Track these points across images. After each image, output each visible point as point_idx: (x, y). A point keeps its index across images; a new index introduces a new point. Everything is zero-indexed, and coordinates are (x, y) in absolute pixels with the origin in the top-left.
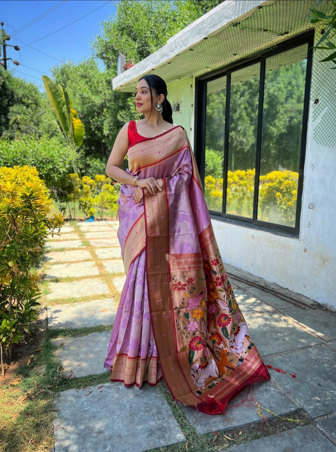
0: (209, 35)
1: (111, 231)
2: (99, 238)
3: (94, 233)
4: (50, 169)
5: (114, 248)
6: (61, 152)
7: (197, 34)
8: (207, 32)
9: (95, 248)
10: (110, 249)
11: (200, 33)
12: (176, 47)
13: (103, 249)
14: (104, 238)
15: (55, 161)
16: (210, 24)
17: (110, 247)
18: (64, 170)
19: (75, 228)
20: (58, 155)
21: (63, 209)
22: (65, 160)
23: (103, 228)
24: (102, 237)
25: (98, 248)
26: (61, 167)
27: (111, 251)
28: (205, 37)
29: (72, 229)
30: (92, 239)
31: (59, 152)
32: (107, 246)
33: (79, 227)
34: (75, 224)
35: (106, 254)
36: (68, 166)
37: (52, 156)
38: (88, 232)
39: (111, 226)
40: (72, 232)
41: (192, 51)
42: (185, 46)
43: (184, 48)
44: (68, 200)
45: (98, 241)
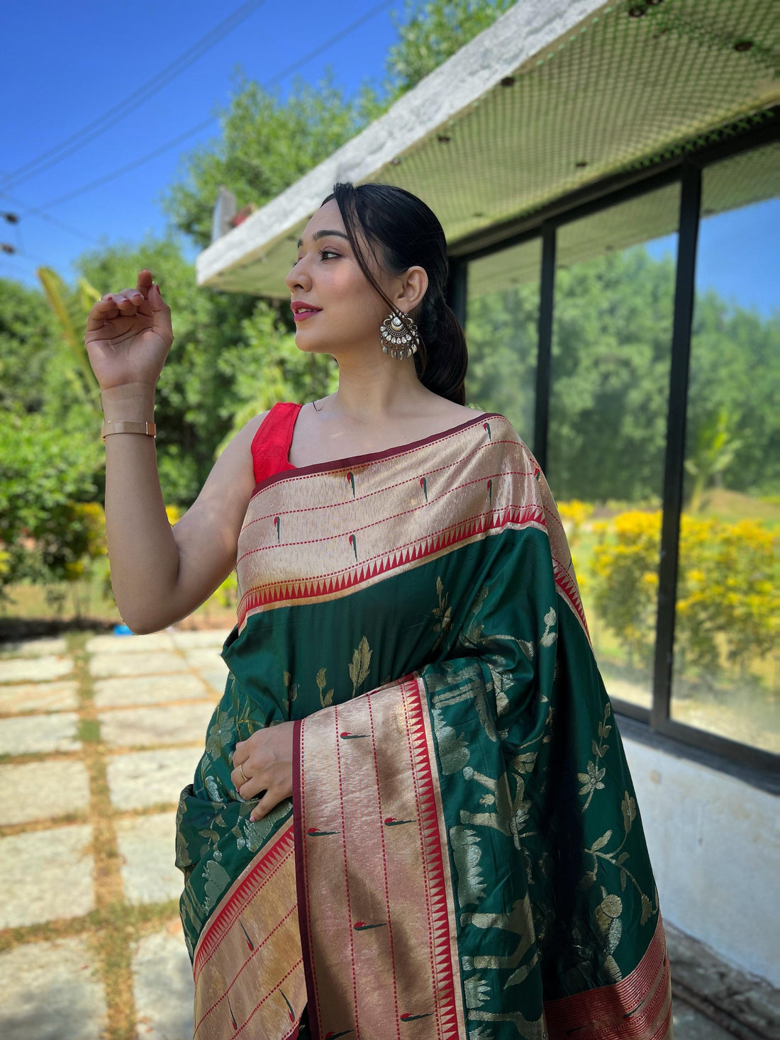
0: (523, 66)
1: (178, 673)
2: (135, 706)
3: (126, 681)
4: (18, 496)
5: (173, 753)
6: (54, 450)
7: (473, 74)
8: (515, 57)
9: (111, 752)
10: (160, 755)
11: (487, 67)
12: (391, 134)
13: (136, 756)
14: (150, 706)
15: (32, 475)
16: (529, 22)
17: (162, 747)
18: (61, 498)
19: (76, 659)
20: (43, 458)
21: (56, 599)
22: (61, 472)
23: (157, 663)
24: (146, 698)
25: (121, 751)
26: (51, 491)
27: (161, 767)
28: (507, 71)
29: (65, 666)
30: (112, 708)
31: (44, 449)
32: (155, 740)
33: (87, 658)
34: (82, 645)
35: (141, 781)
36: (70, 488)
37: (25, 461)
38: (110, 677)
39: (181, 653)
40: (62, 678)
41: (444, 146)
42: (422, 123)
43: (420, 133)
44: (70, 576)
45: (131, 715)
